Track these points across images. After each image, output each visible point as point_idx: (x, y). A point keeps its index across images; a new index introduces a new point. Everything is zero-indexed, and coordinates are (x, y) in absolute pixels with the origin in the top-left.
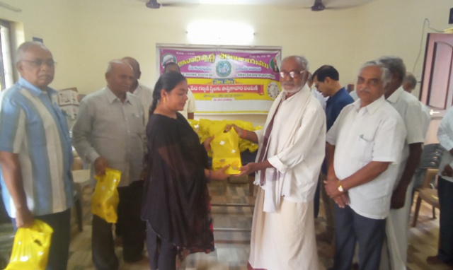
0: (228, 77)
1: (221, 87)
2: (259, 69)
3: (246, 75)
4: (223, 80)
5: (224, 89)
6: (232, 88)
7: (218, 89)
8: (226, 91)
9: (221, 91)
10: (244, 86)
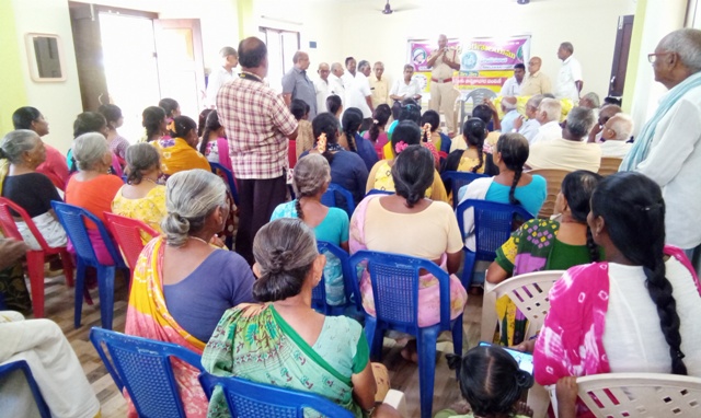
0: (474, 69)
1: (465, 79)
2: (505, 60)
3: (491, 67)
4: (468, 73)
5: (467, 81)
6: (476, 81)
7: (462, 81)
8: (469, 84)
9: (464, 84)
10: (488, 79)
